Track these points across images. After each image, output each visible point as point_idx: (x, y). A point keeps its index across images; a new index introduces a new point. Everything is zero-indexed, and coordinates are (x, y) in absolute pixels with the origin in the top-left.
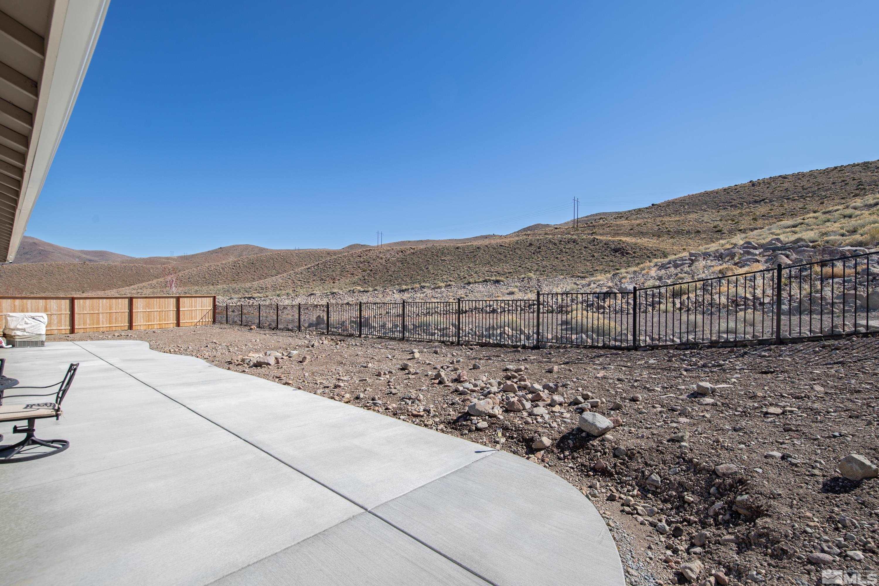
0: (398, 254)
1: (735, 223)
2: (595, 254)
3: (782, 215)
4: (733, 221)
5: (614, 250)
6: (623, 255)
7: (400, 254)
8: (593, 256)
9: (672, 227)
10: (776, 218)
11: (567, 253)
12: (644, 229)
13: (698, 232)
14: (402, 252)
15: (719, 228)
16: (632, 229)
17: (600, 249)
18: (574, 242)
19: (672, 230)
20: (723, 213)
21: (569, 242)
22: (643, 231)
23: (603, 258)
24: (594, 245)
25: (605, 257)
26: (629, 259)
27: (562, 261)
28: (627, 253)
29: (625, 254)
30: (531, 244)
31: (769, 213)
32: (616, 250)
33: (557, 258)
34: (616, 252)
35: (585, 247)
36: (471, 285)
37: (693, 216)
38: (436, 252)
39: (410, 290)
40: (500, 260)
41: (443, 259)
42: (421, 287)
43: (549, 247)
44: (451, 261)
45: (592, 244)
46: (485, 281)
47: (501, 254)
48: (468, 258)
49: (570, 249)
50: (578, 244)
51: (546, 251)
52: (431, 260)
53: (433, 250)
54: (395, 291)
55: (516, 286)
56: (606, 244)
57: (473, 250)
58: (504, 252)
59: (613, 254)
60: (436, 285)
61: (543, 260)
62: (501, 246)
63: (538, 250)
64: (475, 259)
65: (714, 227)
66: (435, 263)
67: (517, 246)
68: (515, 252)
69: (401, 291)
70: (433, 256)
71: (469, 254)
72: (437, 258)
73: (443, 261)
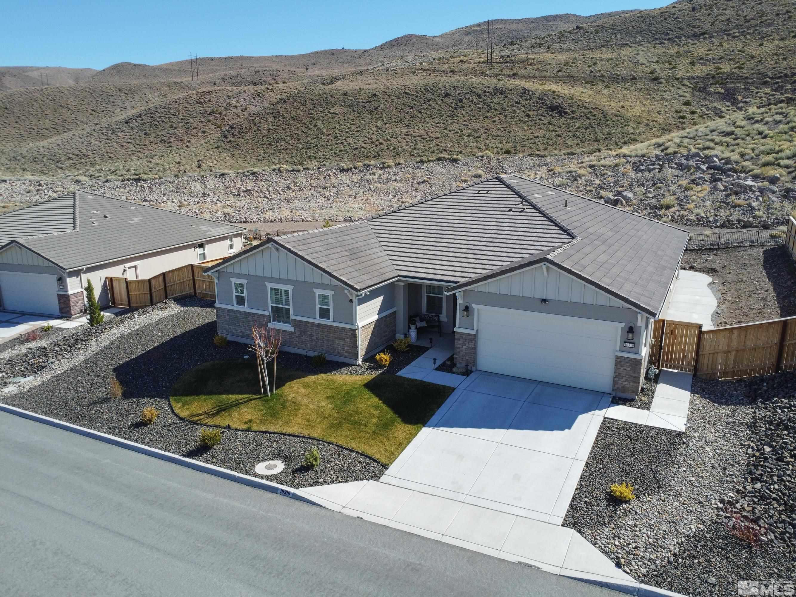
0: (254, 98)
1: (673, 68)
2: (531, 113)
3: (720, 59)
4: (670, 64)
5: (550, 107)
6: (561, 115)
7: (257, 98)
8: (528, 116)
9: (604, 67)
10: (714, 63)
11: (496, 110)
12: (573, 71)
13: (634, 78)
14: (259, 95)
15: (656, 75)
16: (560, 71)
17: (534, 106)
18: (501, 94)
19: (605, 74)
20: (660, 50)
21: (495, 94)
22: (573, 74)
23: (540, 119)
24: (526, 100)
25: (543, 118)
26: (569, 120)
27: (494, 122)
28: (566, 113)
29: (563, 114)
30: (447, 95)
31: (707, 55)
32: (553, 108)
33: (487, 117)
34: (553, 110)
35: (517, 103)
36: (425, 165)
37: (626, 52)
38: (317, 100)
39: (354, 170)
40: (415, 117)
41: (331, 111)
42: (365, 165)
43: (473, 101)
44: (344, 115)
45: (524, 98)
46: (439, 159)
47: (412, 107)
48: (367, 111)
49: (498, 104)
50: (506, 97)
51: (470, 106)
52: (315, 113)
53: (311, 97)
54: (334, 171)
55: (477, 166)
56: (539, 99)
57: (369, 98)
58: (415, 105)
59: (550, 113)
60: (383, 163)
61: (471, 119)
62: (406, 93)
63: (459, 104)
64: (379, 113)
65: (652, 73)
66: (323, 117)
67: (429, 96)
68: (430, 105)
69: (343, 170)
70: (315, 107)
71: (366, 105)
72: (322, 110)
73: (333, 115)
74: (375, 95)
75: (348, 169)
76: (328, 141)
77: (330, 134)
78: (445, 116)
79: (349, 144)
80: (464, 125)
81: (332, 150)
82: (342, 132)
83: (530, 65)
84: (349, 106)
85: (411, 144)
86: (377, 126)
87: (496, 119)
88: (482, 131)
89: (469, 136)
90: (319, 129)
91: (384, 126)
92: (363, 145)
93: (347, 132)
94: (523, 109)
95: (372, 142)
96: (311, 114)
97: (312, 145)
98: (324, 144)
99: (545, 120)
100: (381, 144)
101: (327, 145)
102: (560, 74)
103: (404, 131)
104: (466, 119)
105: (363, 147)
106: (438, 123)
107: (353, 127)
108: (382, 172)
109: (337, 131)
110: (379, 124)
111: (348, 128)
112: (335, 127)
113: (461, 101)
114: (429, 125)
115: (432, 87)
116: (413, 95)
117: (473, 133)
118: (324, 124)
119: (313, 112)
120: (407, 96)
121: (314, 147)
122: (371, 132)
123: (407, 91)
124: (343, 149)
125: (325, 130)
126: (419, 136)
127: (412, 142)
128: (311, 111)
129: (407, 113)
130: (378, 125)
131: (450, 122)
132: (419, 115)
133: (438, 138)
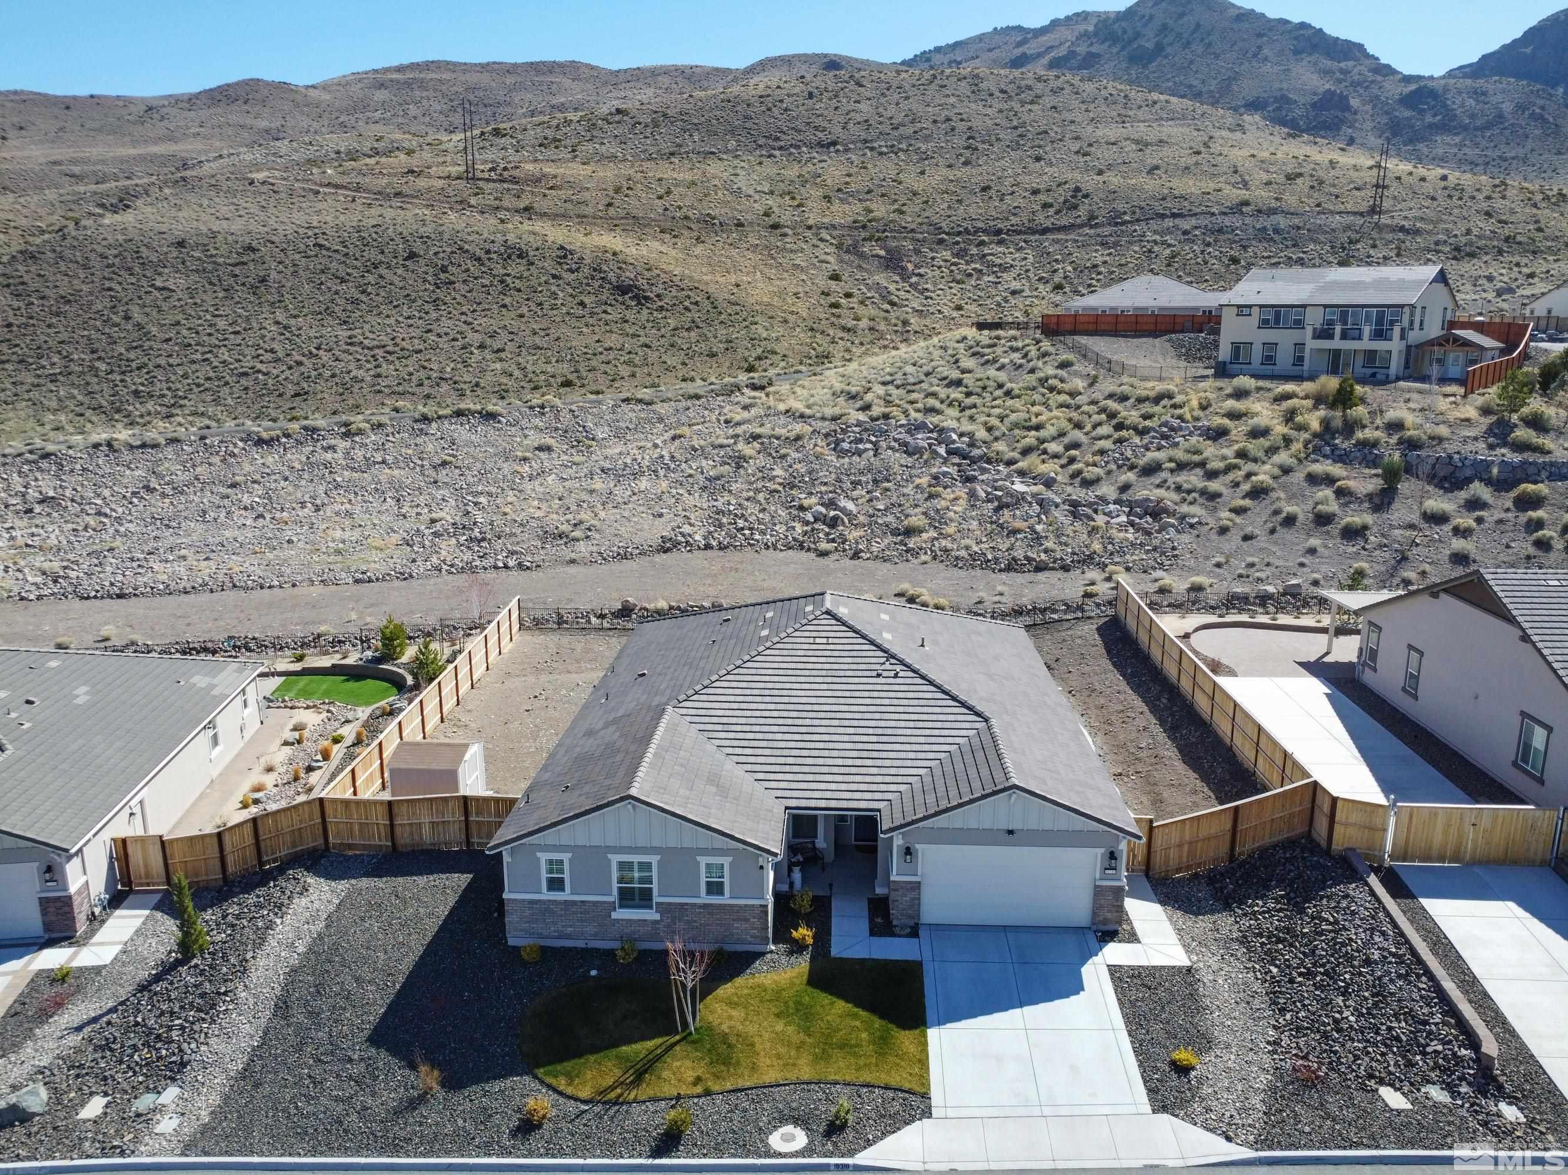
1: (798, 206)
2: (587, 300)
3: (868, 192)
4: (793, 198)
5: (618, 287)
6: (639, 303)
8: (582, 304)
9: (684, 199)
10: (860, 200)
11: (519, 290)
12: (633, 205)
13: (740, 225)
15: (773, 219)
16: (610, 205)
17: (588, 285)
18: (520, 256)
19: (690, 214)
20: (770, 169)
21: (509, 257)
22: (635, 212)
23: (605, 312)
24: (571, 271)
25: (609, 309)
26: (655, 314)
27: (522, 316)
28: (646, 298)
29: (643, 301)
30: (412, 256)
31: (847, 183)
32: (623, 289)
33: (504, 306)
34: (624, 293)
35: (554, 277)
37: (714, 168)
38: (116, 257)
39: (284, 440)
40: (356, 302)
41: (158, 283)
42: (305, 428)
43: (468, 270)
44: (191, 292)
45: (566, 267)
46: (459, 413)
47: (343, 281)
48: (244, 284)
49: (520, 278)
50: (533, 264)
51: (464, 281)
52: (118, 288)
53: (99, 249)
54: (241, 444)
55: (536, 427)
56: (595, 270)
57: (238, 254)
58: (348, 274)
59: (620, 299)
60: (346, 424)
61: (474, 311)
62: (321, 246)
63: (442, 276)
64: (273, 291)
65: (767, 214)
66: (140, 298)
67: (373, 254)
68: (381, 277)
69: (260, 442)
70: (114, 273)
71: (237, 271)
72: (134, 280)
73: (165, 293)
74: (251, 249)
75: (272, 439)
76: (170, 356)
77: (170, 339)
78: (420, 302)
79: (224, 362)
80: (465, 322)
81: (185, 376)
82: (197, 333)
83: (551, 188)
84: (197, 271)
85: (368, 366)
86: (277, 323)
87: (524, 310)
88: (504, 336)
89: (482, 347)
90: (139, 326)
91: (293, 322)
92: (259, 366)
93: (210, 335)
94: (570, 291)
95: (277, 360)
96: (110, 289)
97: (134, 365)
98: (162, 361)
99: (614, 314)
100: (299, 363)
101: (171, 366)
102: (612, 211)
103: (343, 334)
104: (464, 309)
105: (259, 371)
106: (409, 318)
107: (221, 324)
108: (348, 444)
109: (185, 332)
110: (280, 316)
111: (210, 326)
112: (178, 323)
113: (444, 269)
114: (392, 321)
115: (374, 236)
116: (336, 251)
117: (488, 341)
118: (147, 315)
119: (113, 285)
120: (324, 252)
121: (138, 368)
122: (269, 336)
123: (321, 241)
124: (212, 374)
125: (154, 330)
126: (378, 347)
127: (367, 361)
128: (107, 284)
129: (337, 293)
130: (280, 319)
131: (434, 315)
132: (363, 298)
133: (421, 351)
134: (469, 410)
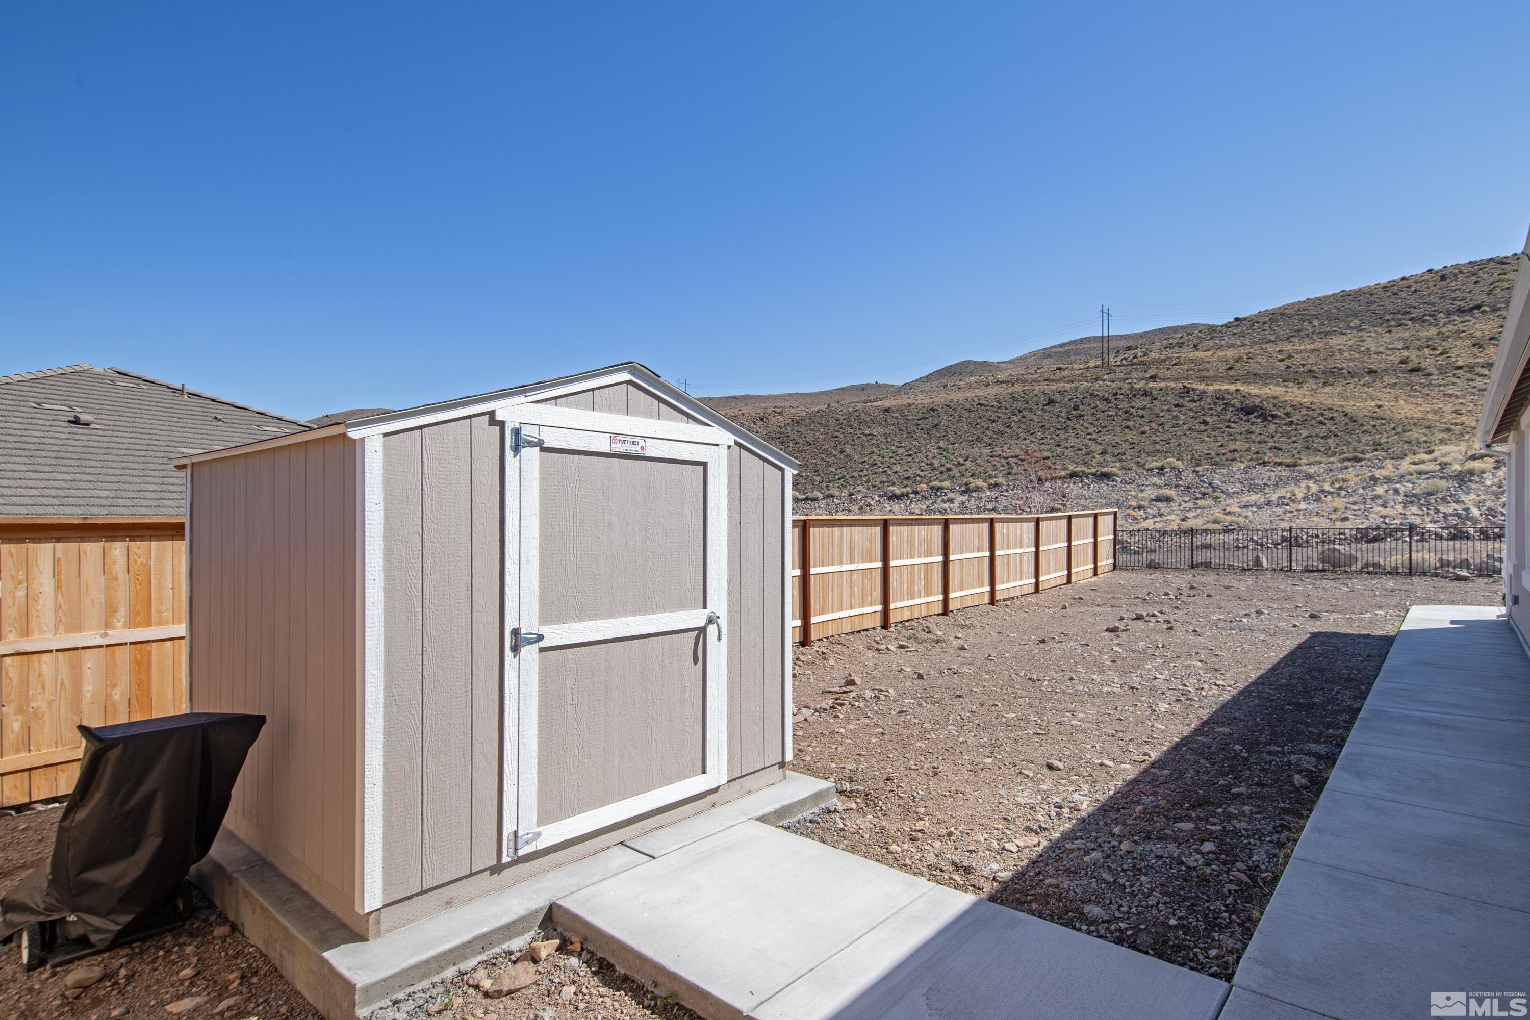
0: (755, 423)
1: (1441, 354)
2: (1208, 419)
5: (1242, 409)
6: (1266, 420)
7: (759, 423)
8: (1205, 423)
9: (1308, 361)
11: (1142, 417)
12: (1252, 366)
13: (1373, 372)
14: (762, 420)
15: (1413, 365)
16: (1231, 369)
17: (1210, 409)
19: (1314, 368)
20: (1402, 333)
21: (1134, 396)
22: (1256, 372)
23: (1228, 427)
24: (1194, 401)
25: (1233, 425)
26: (1284, 427)
27: (1144, 433)
28: (1274, 416)
29: (1270, 418)
30: (1051, 402)
32: (1246, 411)
33: (1127, 427)
34: (1248, 413)
35: (1176, 406)
36: (1048, 484)
37: (1336, 341)
38: (845, 420)
39: (912, 495)
40: (1001, 433)
41: (866, 432)
42: (932, 488)
43: (1097, 407)
44: (886, 436)
45: (1188, 399)
47: (993, 421)
48: (922, 429)
49: (1144, 408)
50: (1156, 399)
51: (1093, 414)
52: (842, 436)
53: (836, 416)
54: (877, 498)
55: (1154, 484)
56: (1218, 398)
57: (923, 413)
58: (999, 417)
59: (1245, 418)
60: (966, 484)
61: (1099, 432)
62: (981, 405)
63: (1073, 412)
64: (941, 431)
65: (1402, 362)
66: (853, 441)
67: (1020, 405)
68: (1024, 417)
69: (893, 497)
70: (841, 428)
71: (920, 422)
72: (852, 431)
73: (869, 437)
74: (933, 410)
75: (903, 495)
76: (862, 471)
77: (864, 462)
78: (1052, 430)
79: (896, 472)
80: (1090, 439)
81: (867, 482)
82: (883, 457)
83: (1175, 364)
84: (893, 425)
85: (1002, 468)
86: (940, 448)
87: (1146, 428)
88: (1125, 446)
89: (1103, 453)
90: (848, 456)
91: (950, 446)
92: (919, 472)
93: (891, 457)
94: (1192, 414)
95: (934, 469)
96: (836, 437)
97: (837, 477)
98: (856, 474)
99: (1237, 428)
100: (949, 470)
101: (860, 476)
102: (1232, 373)
103: (986, 451)
104: (1090, 431)
105: (919, 476)
106: (1042, 439)
107: (901, 451)
108: (965, 498)
109: (875, 457)
110: (942, 444)
111: (893, 452)
112: (873, 452)
113: (1076, 408)
114: (1028, 441)
115: (1022, 395)
116: (993, 406)
117: (1110, 449)
118: (855, 449)
119: (838, 434)
120: (983, 408)
121: (839, 479)
122: (931, 455)
123: (982, 402)
124: (885, 479)
125: (856, 457)
126: (1012, 457)
127: (1003, 466)
128: (835, 434)
129: (987, 429)
130: (942, 446)
131: (1063, 436)
132: (1008, 430)
133: (1048, 458)
134: (1083, 472)
